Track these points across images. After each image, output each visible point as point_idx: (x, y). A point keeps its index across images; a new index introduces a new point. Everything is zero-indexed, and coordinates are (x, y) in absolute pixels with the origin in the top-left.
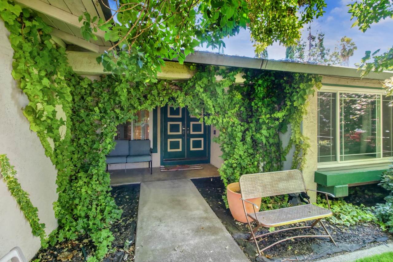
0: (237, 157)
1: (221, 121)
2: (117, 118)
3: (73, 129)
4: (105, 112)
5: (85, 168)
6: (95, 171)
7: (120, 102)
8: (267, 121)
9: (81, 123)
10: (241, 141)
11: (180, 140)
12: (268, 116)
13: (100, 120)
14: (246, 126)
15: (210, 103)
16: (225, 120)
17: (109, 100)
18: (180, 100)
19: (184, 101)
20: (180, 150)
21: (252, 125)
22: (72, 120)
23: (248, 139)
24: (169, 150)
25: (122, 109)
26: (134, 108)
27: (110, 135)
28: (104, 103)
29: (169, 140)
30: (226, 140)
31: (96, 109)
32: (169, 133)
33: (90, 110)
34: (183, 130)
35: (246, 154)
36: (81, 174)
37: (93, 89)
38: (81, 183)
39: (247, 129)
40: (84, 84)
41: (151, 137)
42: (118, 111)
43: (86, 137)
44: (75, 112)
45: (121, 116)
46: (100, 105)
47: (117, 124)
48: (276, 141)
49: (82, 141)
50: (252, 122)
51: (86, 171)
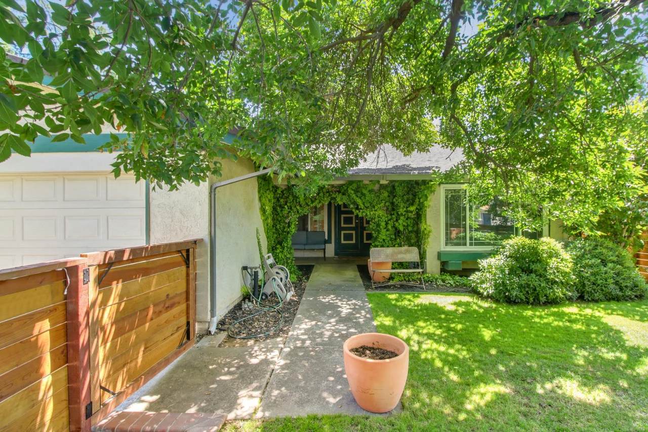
0: (381, 241)
1: (368, 214)
2: (298, 212)
3: (273, 219)
4: (291, 209)
5: (280, 243)
6: (286, 245)
7: (299, 202)
8: (404, 214)
9: (277, 215)
10: (385, 228)
11: (354, 232)
12: (405, 209)
13: (288, 214)
14: (390, 217)
15: (359, 201)
16: (372, 213)
17: (293, 201)
18: (338, 199)
19: (342, 199)
20: (354, 242)
21: (393, 216)
22: (273, 213)
23: (390, 227)
24: (343, 242)
25: (301, 206)
26: (308, 205)
27: (293, 223)
28: (290, 203)
29: (343, 232)
30: (374, 228)
31: (286, 206)
32: (343, 225)
33: (282, 207)
34: (356, 223)
35: (389, 239)
36: (278, 246)
37: (284, 194)
38: (278, 251)
39: (390, 220)
40: (279, 191)
41: (326, 229)
42: (298, 207)
43: (280, 224)
44: (274, 209)
45: (300, 211)
46: (288, 204)
47: (298, 216)
48: (415, 229)
49: (278, 227)
50: (394, 214)
51: (281, 245)
